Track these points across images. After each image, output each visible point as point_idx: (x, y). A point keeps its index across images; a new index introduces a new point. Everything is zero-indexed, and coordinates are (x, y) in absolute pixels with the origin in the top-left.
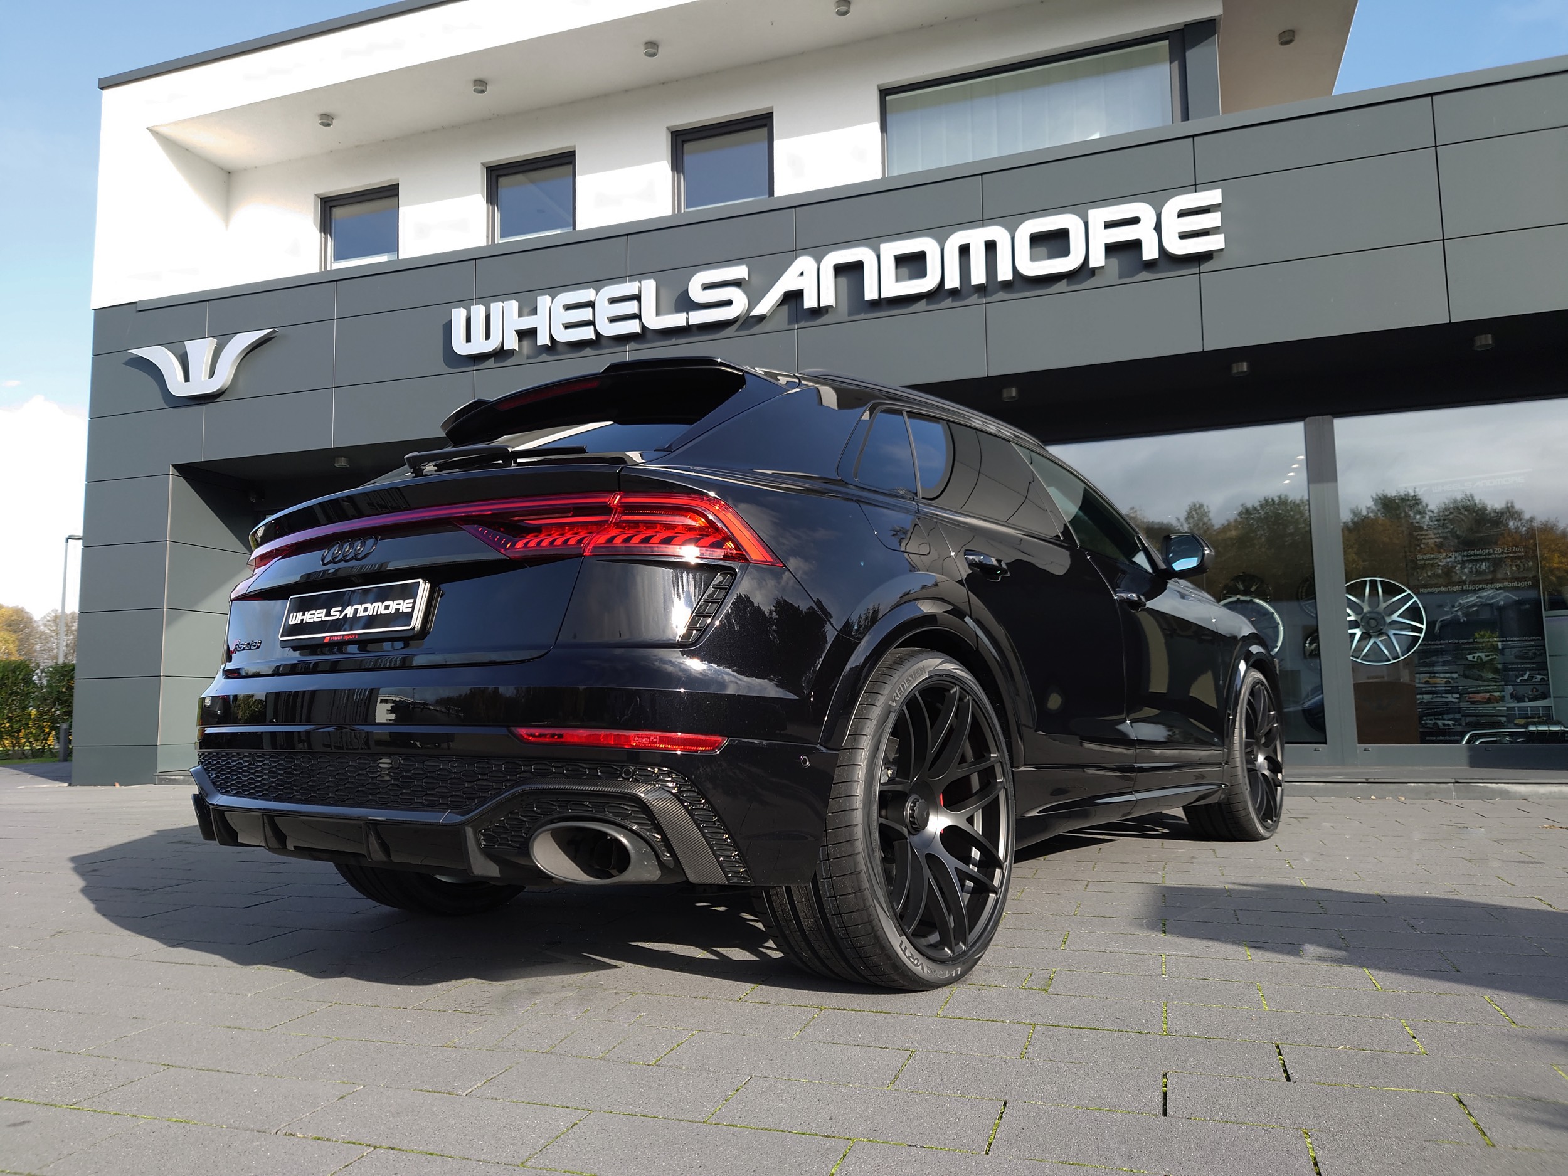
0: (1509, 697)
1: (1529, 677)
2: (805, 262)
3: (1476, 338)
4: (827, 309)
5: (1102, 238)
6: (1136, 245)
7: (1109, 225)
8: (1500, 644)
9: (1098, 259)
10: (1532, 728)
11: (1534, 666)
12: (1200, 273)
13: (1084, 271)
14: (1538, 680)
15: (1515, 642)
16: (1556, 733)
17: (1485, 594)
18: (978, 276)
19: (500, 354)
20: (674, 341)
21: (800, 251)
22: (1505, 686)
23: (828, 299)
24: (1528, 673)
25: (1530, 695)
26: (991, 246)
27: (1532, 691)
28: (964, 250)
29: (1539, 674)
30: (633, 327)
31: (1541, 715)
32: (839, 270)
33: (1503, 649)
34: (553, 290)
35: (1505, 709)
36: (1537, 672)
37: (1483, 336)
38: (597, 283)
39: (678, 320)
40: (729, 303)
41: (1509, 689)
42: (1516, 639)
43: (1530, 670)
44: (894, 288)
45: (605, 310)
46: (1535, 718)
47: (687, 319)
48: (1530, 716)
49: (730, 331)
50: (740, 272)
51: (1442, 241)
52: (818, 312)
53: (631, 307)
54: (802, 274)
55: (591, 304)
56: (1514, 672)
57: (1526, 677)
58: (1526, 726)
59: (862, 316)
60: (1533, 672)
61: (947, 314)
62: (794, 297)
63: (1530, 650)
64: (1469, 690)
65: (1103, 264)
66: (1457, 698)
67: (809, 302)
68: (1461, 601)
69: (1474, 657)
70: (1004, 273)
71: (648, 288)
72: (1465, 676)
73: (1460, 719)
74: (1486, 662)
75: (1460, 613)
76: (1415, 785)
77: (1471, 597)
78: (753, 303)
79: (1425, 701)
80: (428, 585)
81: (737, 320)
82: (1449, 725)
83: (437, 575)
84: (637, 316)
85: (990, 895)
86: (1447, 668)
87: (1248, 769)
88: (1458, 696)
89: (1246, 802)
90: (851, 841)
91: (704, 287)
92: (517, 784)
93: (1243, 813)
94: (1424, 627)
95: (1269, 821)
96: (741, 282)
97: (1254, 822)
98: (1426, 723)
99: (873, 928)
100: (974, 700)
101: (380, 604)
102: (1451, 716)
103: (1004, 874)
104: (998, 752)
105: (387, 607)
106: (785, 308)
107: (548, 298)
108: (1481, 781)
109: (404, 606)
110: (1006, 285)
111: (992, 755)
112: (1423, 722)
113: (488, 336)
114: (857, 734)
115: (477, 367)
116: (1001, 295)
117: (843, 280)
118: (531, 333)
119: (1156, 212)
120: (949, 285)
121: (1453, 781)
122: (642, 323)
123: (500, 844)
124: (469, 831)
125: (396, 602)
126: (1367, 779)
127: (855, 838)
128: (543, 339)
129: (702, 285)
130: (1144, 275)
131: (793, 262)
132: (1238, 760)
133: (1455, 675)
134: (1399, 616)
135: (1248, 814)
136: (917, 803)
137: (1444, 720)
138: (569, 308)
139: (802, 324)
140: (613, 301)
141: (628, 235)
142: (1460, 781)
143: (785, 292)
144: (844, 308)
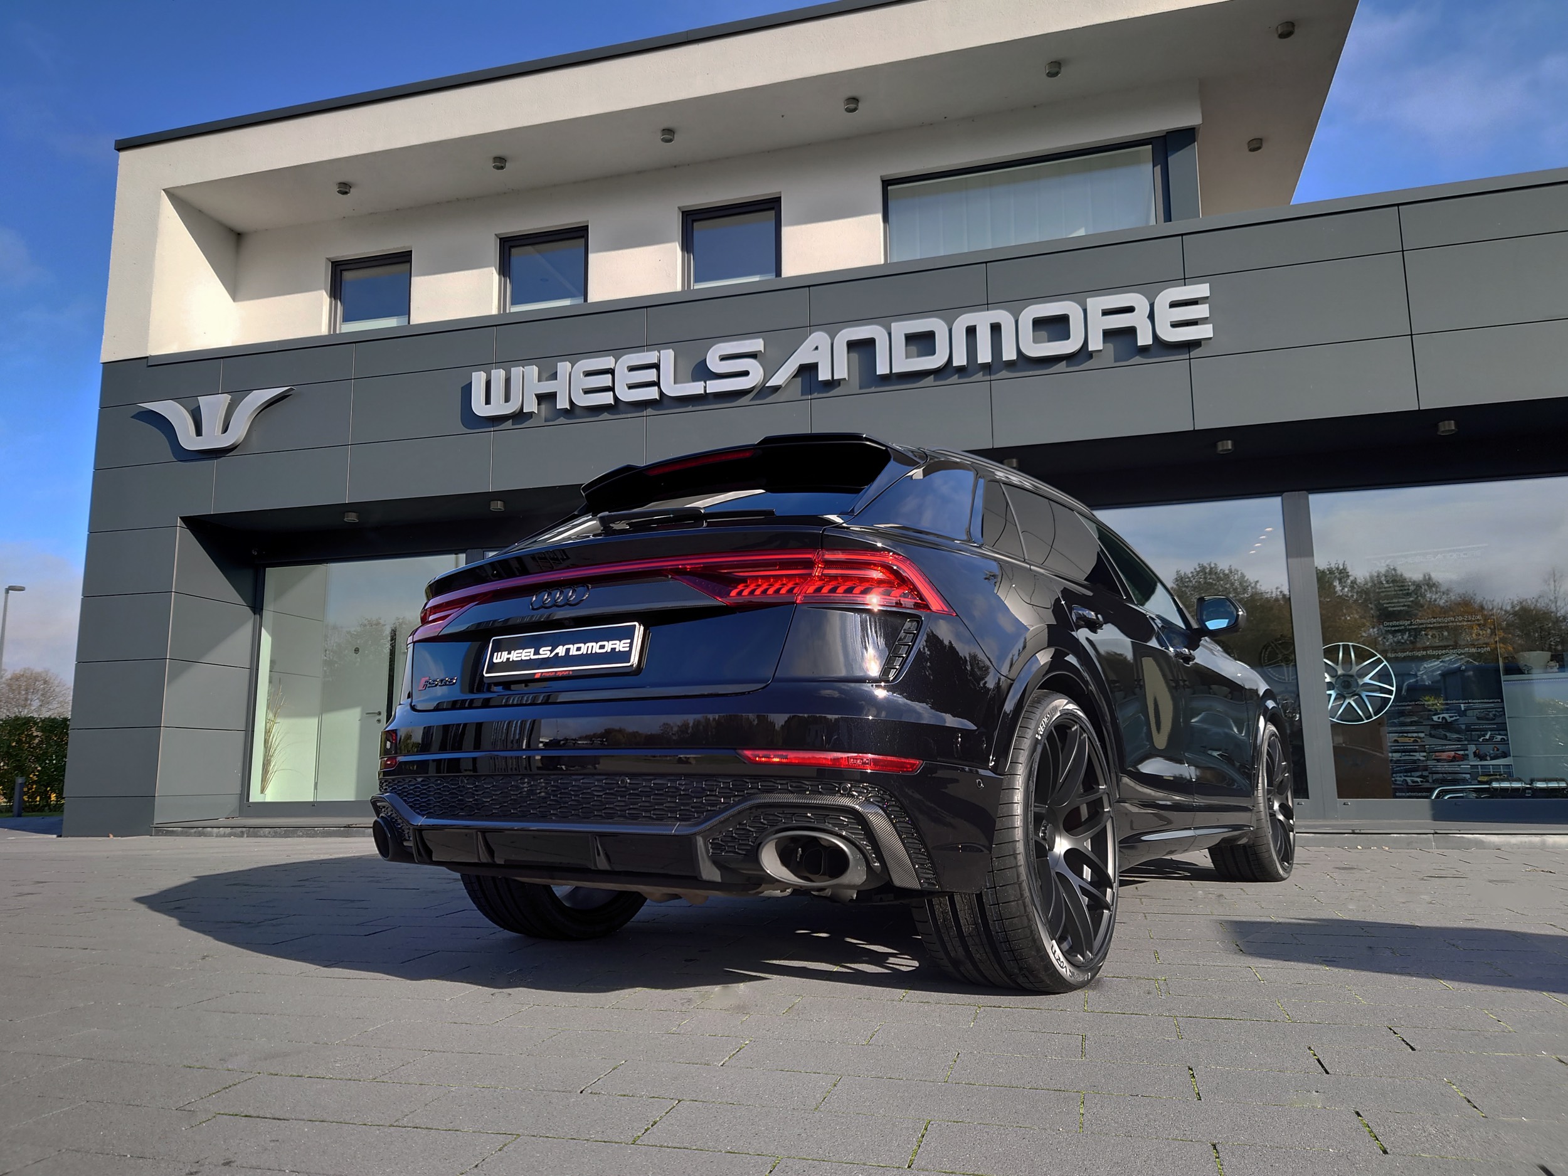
0: (1473, 756)
1: (1490, 737)
2: (819, 337)
3: (1440, 424)
4: (839, 382)
5: (1100, 324)
6: (1131, 331)
7: (1106, 313)
8: (1462, 705)
9: (1096, 343)
10: (1495, 785)
11: (1495, 726)
12: (1190, 359)
13: (1083, 354)
14: (1499, 740)
15: (1477, 703)
16: (1517, 789)
17: (1448, 659)
18: (984, 356)
19: (520, 416)
20: (690, 408)
21: (812, 327)
22: (1469, 746)
23: (841, 373)
24: (1489, 733)
25: (1492, 754)
26: (996, 328)
27: (1494, 750)
28: (971, 331)
29: (1500, 735)
30: (652, 393)
31: (1502, 773)
32: (852, 345)
33: (1465, 710)
34: (574, 357)
35: (1469, 766)
36: (1497, 732)
37: (1446, 422)
38: (617, 351)
39: (697, 388)
40: (746, 373)
41: (1472, 748)
42: (1477, 701)
43: (1491, 731)
44: (905, 364)
45: (624, 378)
46: (1496, 775)
47: (705, 387)
48: (1492, 773)
49: (745, 400)
50: (757, 345)
51: (1410, 336)
52: (832, 384)
53: (650, 375)
54: (817, 348)
55: (611, 372)
56: (1477, 733)
57: (1487, 737)
58: (1489, 782)
59: (873, 389)
60: (1493, 732)
61: (953, 387)
62: (808, 370)
63: (1490, 712)
64: (1436, 748)
65: (1101, 348)
66: (1424, 757)
67: (824, 375)
68: (1426, 666)
69: (1439, 718)
70: (1009, 354)
71: (667, 357)
72: (1431, 736)
73: (1428, 776)
74: (1450, 722)
75: (1425, 677)
76: (1398, 835)
77: (1435, 661)
78: (769, 374)
79: (1394, 759)
80: (642, 628)
81: (752, 391)
82: (1417, 782)
83: (650, 619)
84: (656, 384)
85: (1104, 911)
86: (1414, 728)
87: (1270, 813)
88: (1425, 754)
89: (1269, 844)
90: (1015, 855)
91: (721, 357)
92: (745, 799)
93: (1266, 855)
94: (1394, 689)
95: (1285, 863)
96: (756, 355)
97: (1275, 864)
98: (1396, 780)
99: (1032, 932)
100: (1089, 738)
101: (594, 644)
102: (1419, 774)
103: (1114, 893)
104: (1106, 784)
105: (602, 647)
106: (799, 379)
107: (568, 365)
108: (1458, 832)
109: (621, 646)
110: (1010, 365)
111: (1100, 787)
112: (1393, 779)
113: (507, 399)
114: (1014, 762)
115: (496, 429)
116: (1004, 374)
117: (855, 356)
118: (551, 397)
119: (1149, 302)
120: (956, 363)
121: (1433, 832)
122: (660, 389)
123: (727, 852)
124: (700, 841)
125: (611, 642)
126: (1353, 830)
127: (1018, 852)
128: (562, 403)
129: (720, 356)
130: (1138, 359)
131: (808, 337)
132: (1262, 805)
133: (1422, 735)
134: (1370, 679)
135: (1271, 856)
136: (1048, 827)
137: (1413, 777)
138: (588, 374)
139: (815, 395)
140: (632, 369)
141: (647, 307)
142: (1438, 831)
143: (800, 365)
144: (856, 381)
